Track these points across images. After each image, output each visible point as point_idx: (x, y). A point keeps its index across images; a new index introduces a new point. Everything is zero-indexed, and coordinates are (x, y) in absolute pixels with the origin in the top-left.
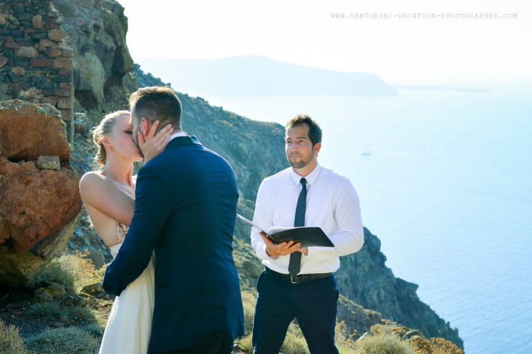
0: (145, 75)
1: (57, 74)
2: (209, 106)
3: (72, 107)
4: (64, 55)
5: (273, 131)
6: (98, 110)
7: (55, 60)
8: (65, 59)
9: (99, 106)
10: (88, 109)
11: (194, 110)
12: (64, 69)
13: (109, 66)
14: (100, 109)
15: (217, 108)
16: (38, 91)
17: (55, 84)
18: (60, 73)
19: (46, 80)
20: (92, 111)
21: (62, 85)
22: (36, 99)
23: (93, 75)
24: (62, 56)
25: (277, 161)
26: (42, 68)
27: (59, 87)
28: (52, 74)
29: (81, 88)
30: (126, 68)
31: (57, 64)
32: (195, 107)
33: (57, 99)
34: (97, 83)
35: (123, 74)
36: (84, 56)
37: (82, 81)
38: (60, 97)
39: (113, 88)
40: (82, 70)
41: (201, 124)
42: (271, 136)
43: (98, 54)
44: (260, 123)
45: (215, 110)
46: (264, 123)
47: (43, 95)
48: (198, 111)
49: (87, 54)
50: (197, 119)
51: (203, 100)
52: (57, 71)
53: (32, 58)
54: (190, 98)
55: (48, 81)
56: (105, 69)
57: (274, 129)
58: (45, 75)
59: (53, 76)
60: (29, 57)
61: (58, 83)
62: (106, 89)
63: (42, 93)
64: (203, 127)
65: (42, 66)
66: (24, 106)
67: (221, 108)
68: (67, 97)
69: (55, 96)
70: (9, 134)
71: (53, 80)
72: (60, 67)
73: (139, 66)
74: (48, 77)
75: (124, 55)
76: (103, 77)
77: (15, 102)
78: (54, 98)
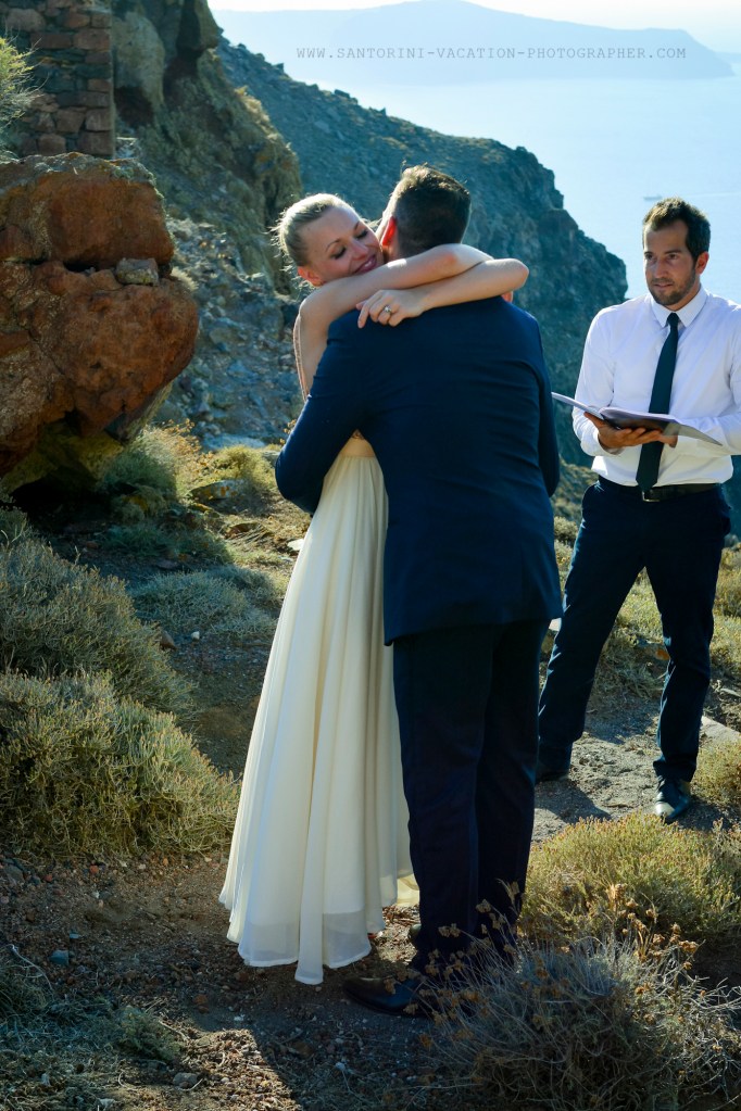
0: (232, 48)
1: (83, 61)
2: (358, 108)
3: (113, 127)
4: (95, 24)
5: (486, 156)
6: (153, 126)
7: (77, 35)
8: (96, 32)
9: (155, 118)
10: (134, 126)
11: (330, 117)
12: (95, 51)
13: (172, 37)
14: (158, 125)
15: (375, 111)
16: (48, 98)
17: (80, 83)
18: (87, 60)
19: (61, 75)
20: (142, 128)
21: (93, 83)
22: (46, 112)
23: (143, 58)
24: (90, 25)
25: (493, 217)
26: (53, 50)
27: (86, 89)
28: (72, 63)
29: (121, 83)
30: (203, 41)
31: (82, 43)
32: (331, 111)
33: (84, 113)
34: (151, 76)
35: (199, 53)
36: (123, 19)
37: (121, 70)
38: (89, 108)
39: (180, 82)
40: (120, 47)
41: (345, 145)
42: (482, 167)
43: (150, 15)
44: (460, 140)
45: (372, 116)
46: (467, 140)
47: (57, 105)
48: (339, 119)
49: (129, 15)
50: (336, 135)
51: (347, 95)
52: (81, 57)
53: (33, 31)
54: (321, 94)
55: (67, 76)
56: (165, 44)
57: (487, 151)
58: (59, 64)
59: (74, 67)
60: (29, 29)
61: (86, 80)
62: (168, 85)
63: (56, 101)
64: (347, 151)
65: (53, 46)
67: (383, 111)
68: (102, 108)
69: (80, 106)
71: (74, 73)
72: (87, 48)
73: (222, 30)
74: (66, 69)
75: (200, 15)
76: (162, 60)
77: (72, 157)
78: (79, 109)
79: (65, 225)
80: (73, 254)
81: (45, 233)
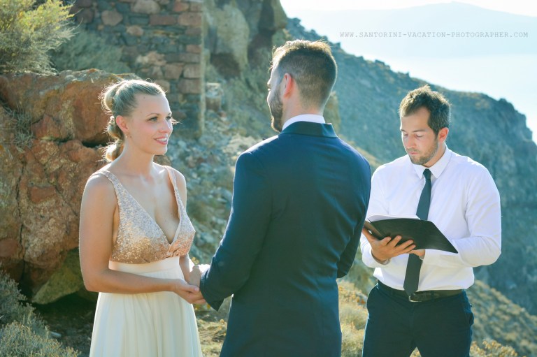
0: (307, 33)
1: (183, 33)
2: (391, 72)
3: (202, 76)
4: (192, 9)
5: (478, 104)
6: (240, 79)
7: (180, 16)
8: (192, 14)
9: (242, 74)
10: (227, 78)
11: (371, 77)
12: (191, 27)
13: (255, 21)
14: (243, 78)
15: (402, 74)
16: (159, 56)
17: (181, 47)
18: (186, 32)
19: (169, 42)
20: (232, 80)
21: (189, 47)
22: (157, 66)
23: (234, 34)
24: (189, 10)
25: (482, 144)
26: (164, 26)
27: (185, 51)
28: (176, 34)
29: (219, 51)
30: (276, 24)
31: (183, 21)
32: (372, 73)
33: (183, 66)
34: (239, 47)
35: (273, 32)
36: (222, 9)
37: (220, 42)
38: (186, 63)
39: (260, 51)
40: (220, 28)
41: (381, 95)
42: (475, 111)
43: (240, 6)
44: (460, 93)
45: (400, 77)
46: (465, 94)
47: (165, 62)
48: (376, 78)
49: (226, 7)
50: (374, 89)
51: (383, 63)
52: (183, 30)
53: (151, 14)
54: (365, 62)
55: (172, 43)
56: (250, 25)
57: (478, 101)
58: (168, 35)
59: (177, 37)
60: (148, 12)
61: (185, 45)
62: (251, 53)
63: (165, 58)
64: (382, 99)
65: (164, 23)
66: (102, 77)
67: (408, 74)
68: (195, 63)
69: (181, 62)
70: (83, 113)
71: (178, 41)
72: (187, 24)
73: (299, 21)
74: (172, 38)
75: (275, 8)
76: (247, 36)
77: (91, 72)
78: (179, 64)
79: (84, 116)
80: (89, 136)
81: (71, 121)
